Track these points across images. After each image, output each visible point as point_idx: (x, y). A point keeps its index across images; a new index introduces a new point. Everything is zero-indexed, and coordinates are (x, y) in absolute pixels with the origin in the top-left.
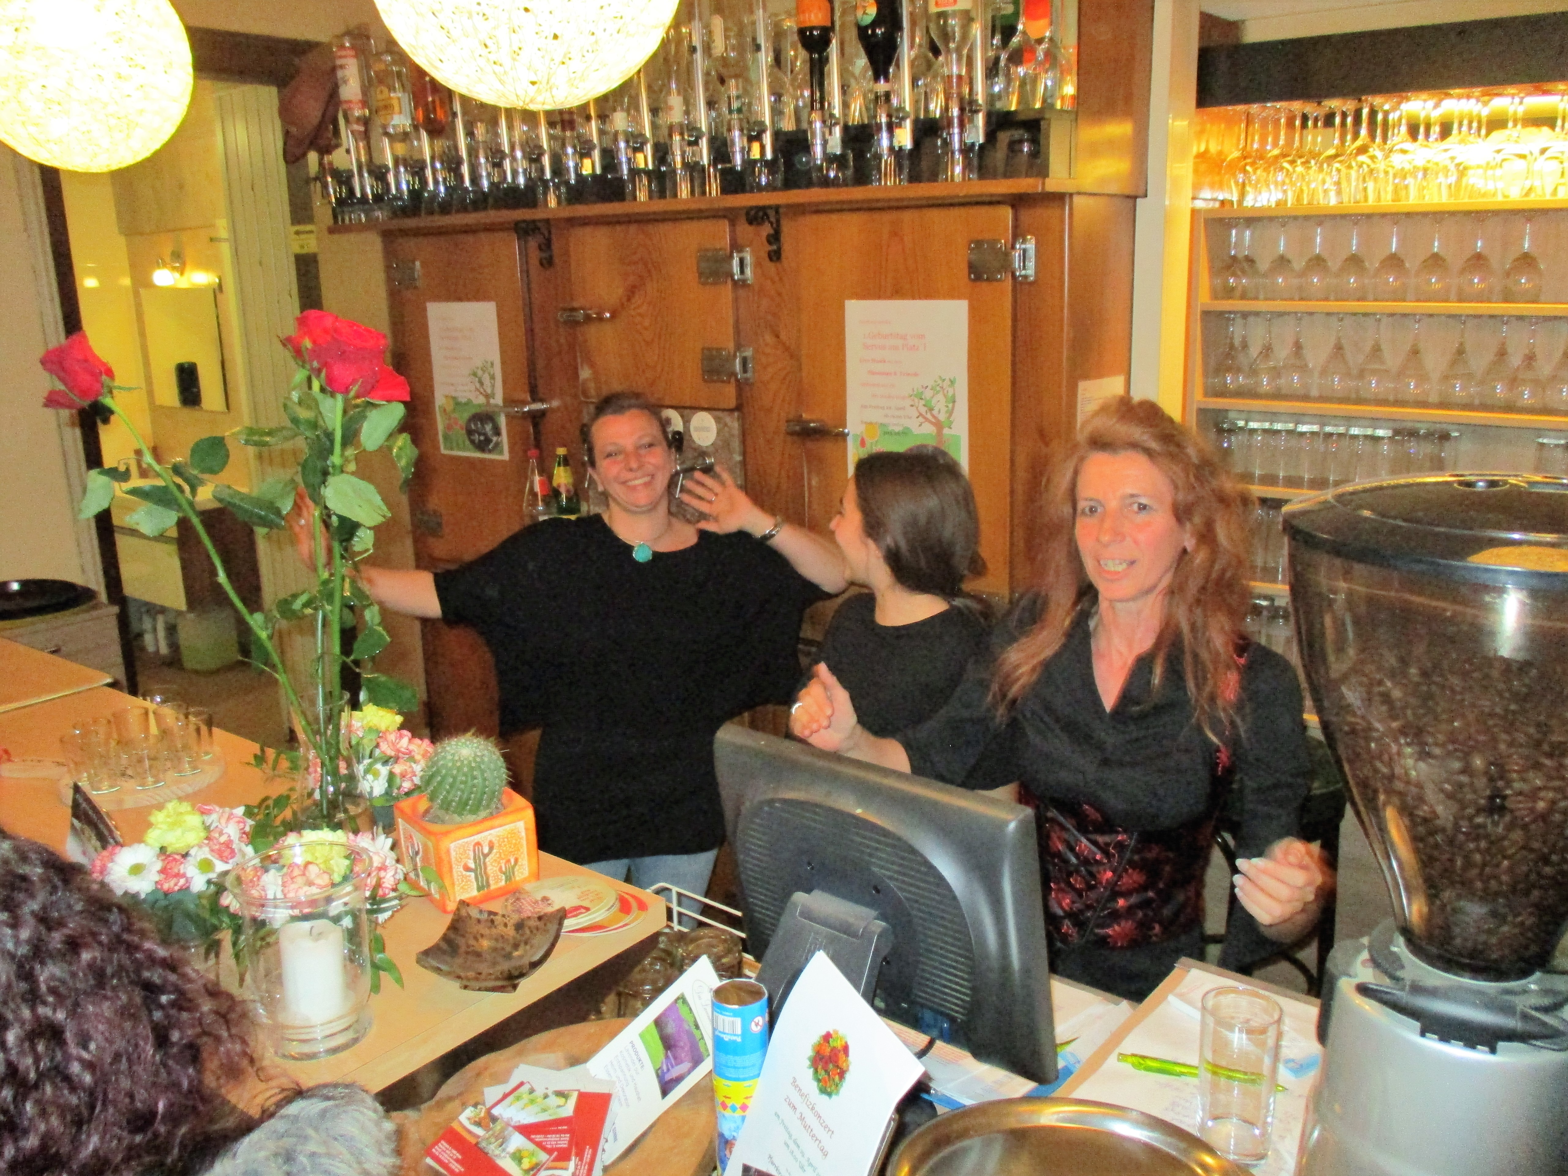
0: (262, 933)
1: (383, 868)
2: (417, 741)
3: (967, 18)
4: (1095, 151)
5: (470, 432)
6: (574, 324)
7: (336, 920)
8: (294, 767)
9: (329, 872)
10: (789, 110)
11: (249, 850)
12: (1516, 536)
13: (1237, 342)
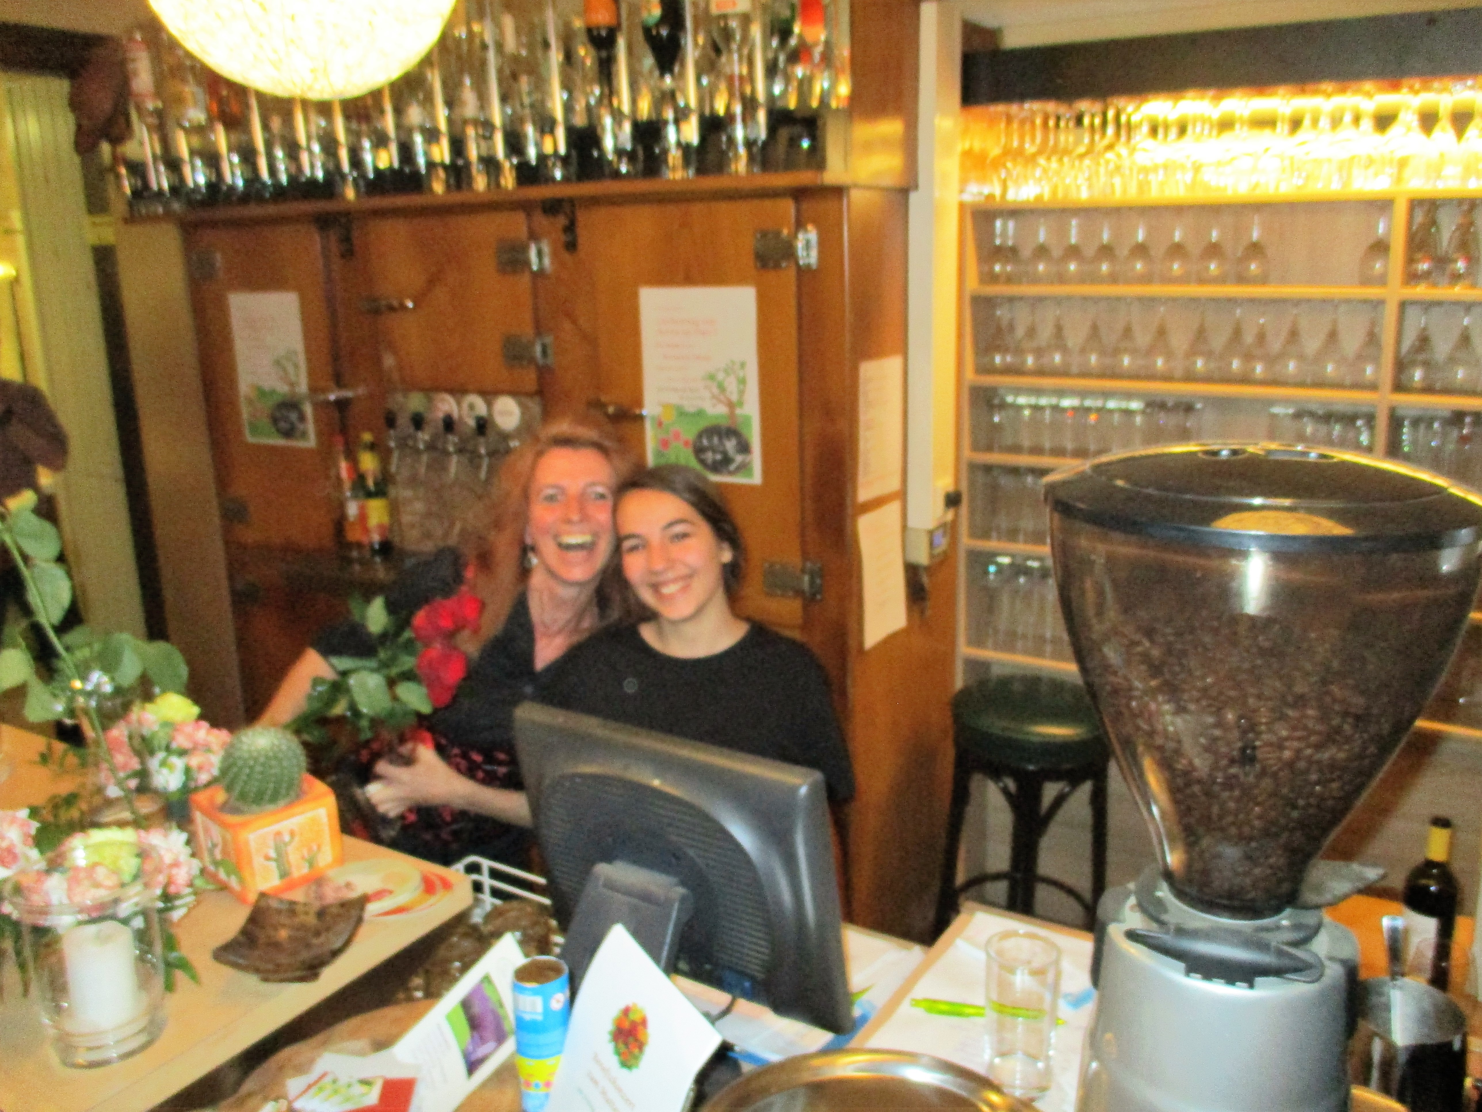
0: (45, 940)
1: (176, 864)
2: (216, 732)
3: (746, 19)
4: (869, 147)
5: (275, 421)
6: (376, 312)
7: (125, 921)
8: (84, 764)
9: (116, 872)
10: (580, 106)
11: (34, 853)
12: (1257, 501)
13: (1004, 323)
